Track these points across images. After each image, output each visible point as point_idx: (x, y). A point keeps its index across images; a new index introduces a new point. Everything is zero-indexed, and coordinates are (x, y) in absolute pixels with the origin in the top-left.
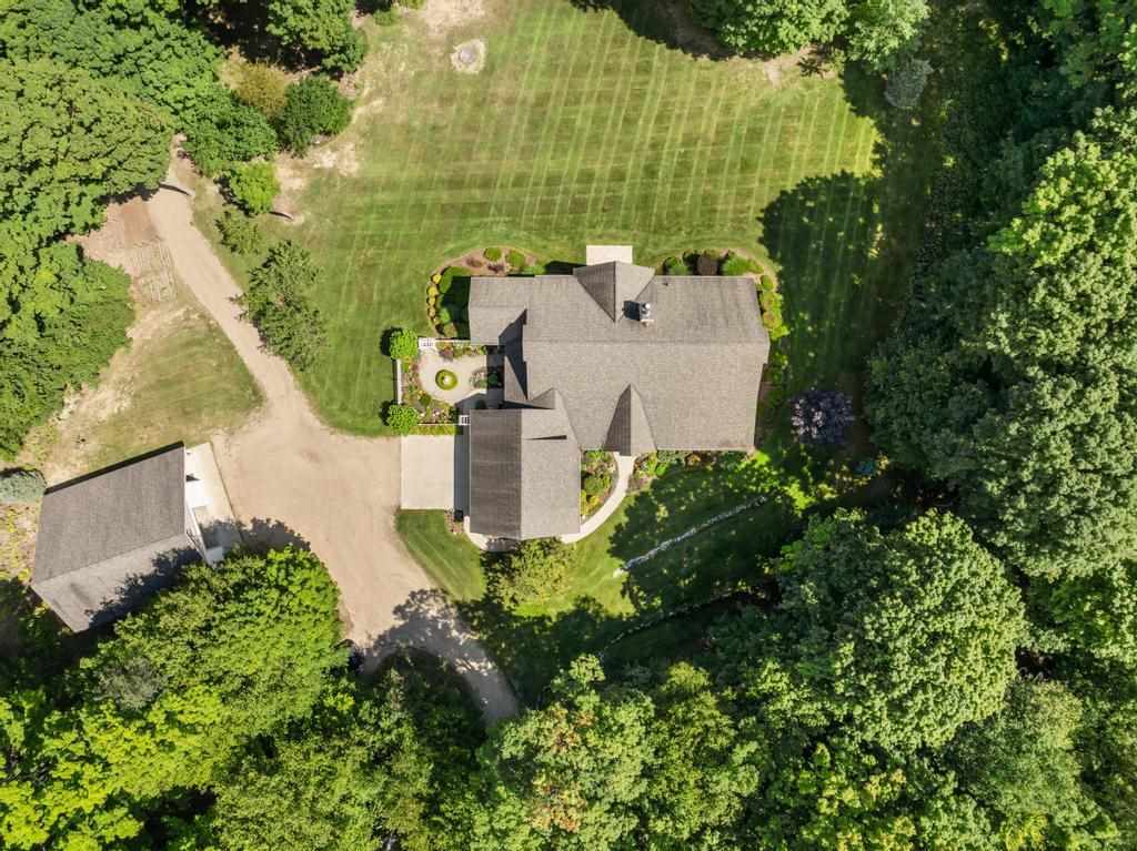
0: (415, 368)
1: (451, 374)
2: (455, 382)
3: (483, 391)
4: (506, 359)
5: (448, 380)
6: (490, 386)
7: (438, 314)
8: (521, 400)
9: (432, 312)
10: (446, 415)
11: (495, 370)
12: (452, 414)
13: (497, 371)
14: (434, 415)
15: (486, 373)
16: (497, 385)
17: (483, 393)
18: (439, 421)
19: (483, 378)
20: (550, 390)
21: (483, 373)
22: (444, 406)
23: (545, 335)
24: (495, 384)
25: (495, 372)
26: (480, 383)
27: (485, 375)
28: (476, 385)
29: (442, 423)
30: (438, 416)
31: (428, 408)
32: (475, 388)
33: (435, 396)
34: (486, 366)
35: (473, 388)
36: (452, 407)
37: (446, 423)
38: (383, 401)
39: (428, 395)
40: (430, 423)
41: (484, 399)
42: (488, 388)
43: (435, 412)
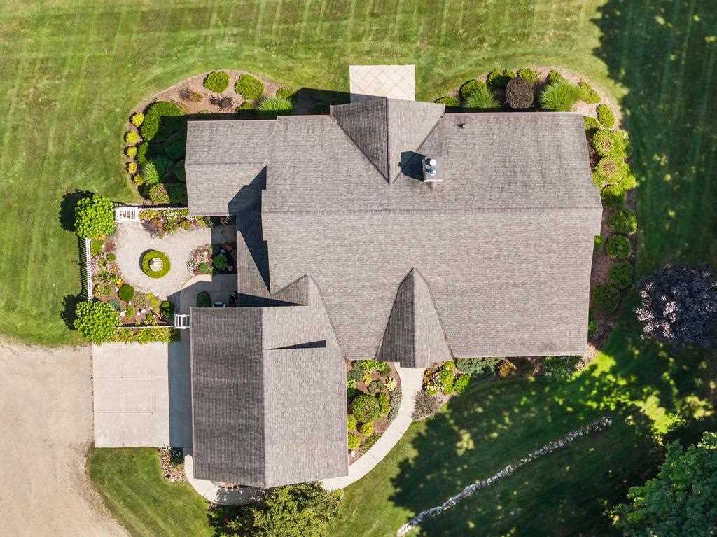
0: (110, 247)
1: (161, 256)
2: (167, 267)
3: (208, 278)
4: (239, 233)
5: (157, 265)
6: (217, 271)
7: (140, 169)
8: (262, 293)
9: (133, 167)
10: (155, 314)
11: (223, 248)
12: (164, 312)
13: (226, 250)
14: (139, 314)
15: (211, 253)
16: (227, 269)
17: (208, 281)
18: (147, 323)
19: (206, 260)
20: (301, 278)
21: (206, 253)
22: (153, 301)
23: (292, 204)
24: (224, 269)
25: (223, 251)
26: (202, 266)
27: (209, 255)
28: (197, 270)
29: (151, 325)
30: (144, 316)
31: (130, 304)
32: (196, 275)
33: (139, 287)
34: (210, 243)
35: (193, 274)
36: (163, 302)
37: (156, 326)
38: (66, 295)
39: (129, 286)
40: (134, 325)
41: (208, 289)
42: (214, 274)
43: (140, 310)
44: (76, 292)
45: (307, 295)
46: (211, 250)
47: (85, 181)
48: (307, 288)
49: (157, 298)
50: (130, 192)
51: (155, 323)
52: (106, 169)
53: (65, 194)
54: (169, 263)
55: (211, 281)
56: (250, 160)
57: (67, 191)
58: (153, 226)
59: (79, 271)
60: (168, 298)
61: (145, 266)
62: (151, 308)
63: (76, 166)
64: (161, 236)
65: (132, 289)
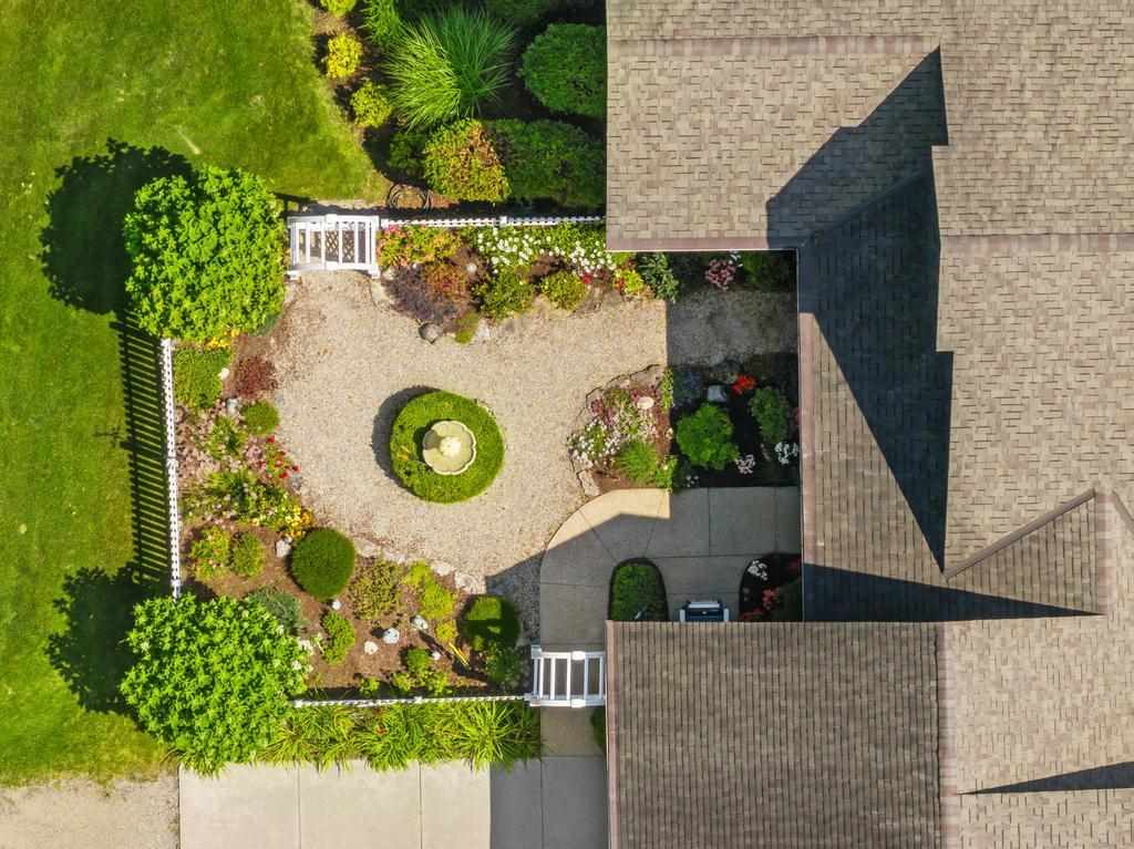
3: (652, 502)
4: (807, 324)
5: (452, 448)
6: (690, 476)
8: (907, 561)
9: (345, 55)
10: (440, 648)
11: (715, 383)
12: (478, 642)
13: (728, 389)
14: (371, 647)
15: (668, 403)
16: (731, 466)
17: (653, 513)
18: (405, 683)
19: (648, 431)
20: (1076, 505)
21: (647, 403)
22: (430, 594)
23: (1060, 204)
24: (719, 467)
25: (715, 394)
26: (631, 456)
27: (657, 410)
28: (609, 473)
29: (425, 692)
30: (395, 655)
31: (336, 605)
32: (604, 490)
33: (371, 538)
34: (663, 360)
35: (593, 490)
36: (471, 602)
37: (444, 695)
38: (72, 569)
39: (332, 533)
40: (353, 693)
41: (653, 549)
42: (678, 486)
43: (378, 633)
44: (114, 558)
45: (1100, 574)
46: (667, 389)
47: (148, 109)
48: (1100, 546)
49: (446, 583)
50: (331, 154)
51: (441, 684)
52: (231, 60)
53: (67, 160)
54: (499, 440)
55: (665, 513)
56: (869, 25)
57: (74, 148)
58: (430, 293)
59: (125, 471)
60: (492, 583)
61: (403, 451)
62: (421, 624)
63: (108, 46)
64: (461, 331)
65: (345, 546)
